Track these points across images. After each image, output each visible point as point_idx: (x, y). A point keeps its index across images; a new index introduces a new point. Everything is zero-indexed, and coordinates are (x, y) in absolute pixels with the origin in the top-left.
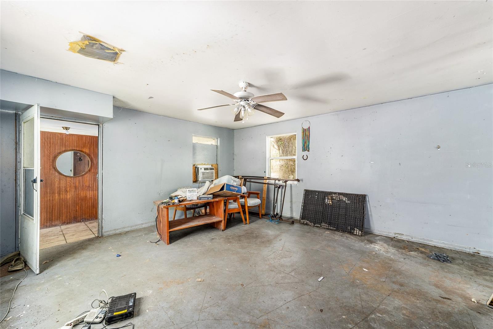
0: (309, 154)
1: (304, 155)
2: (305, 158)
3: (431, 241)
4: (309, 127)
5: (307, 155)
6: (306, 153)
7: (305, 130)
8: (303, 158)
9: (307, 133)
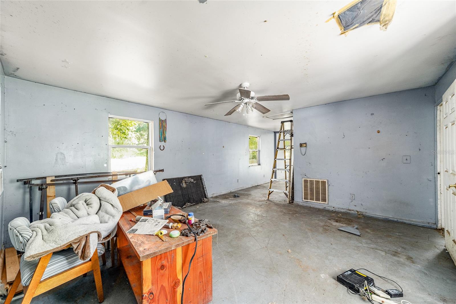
0: (166, 145)
1: (161, 146)
2: (162, 148)
3: (222, 193)
4: (166, 119)
5: (163, 146)
6: (163, 143)
7: (163, 121)
8: (160, 149)
9: (164, 124)
